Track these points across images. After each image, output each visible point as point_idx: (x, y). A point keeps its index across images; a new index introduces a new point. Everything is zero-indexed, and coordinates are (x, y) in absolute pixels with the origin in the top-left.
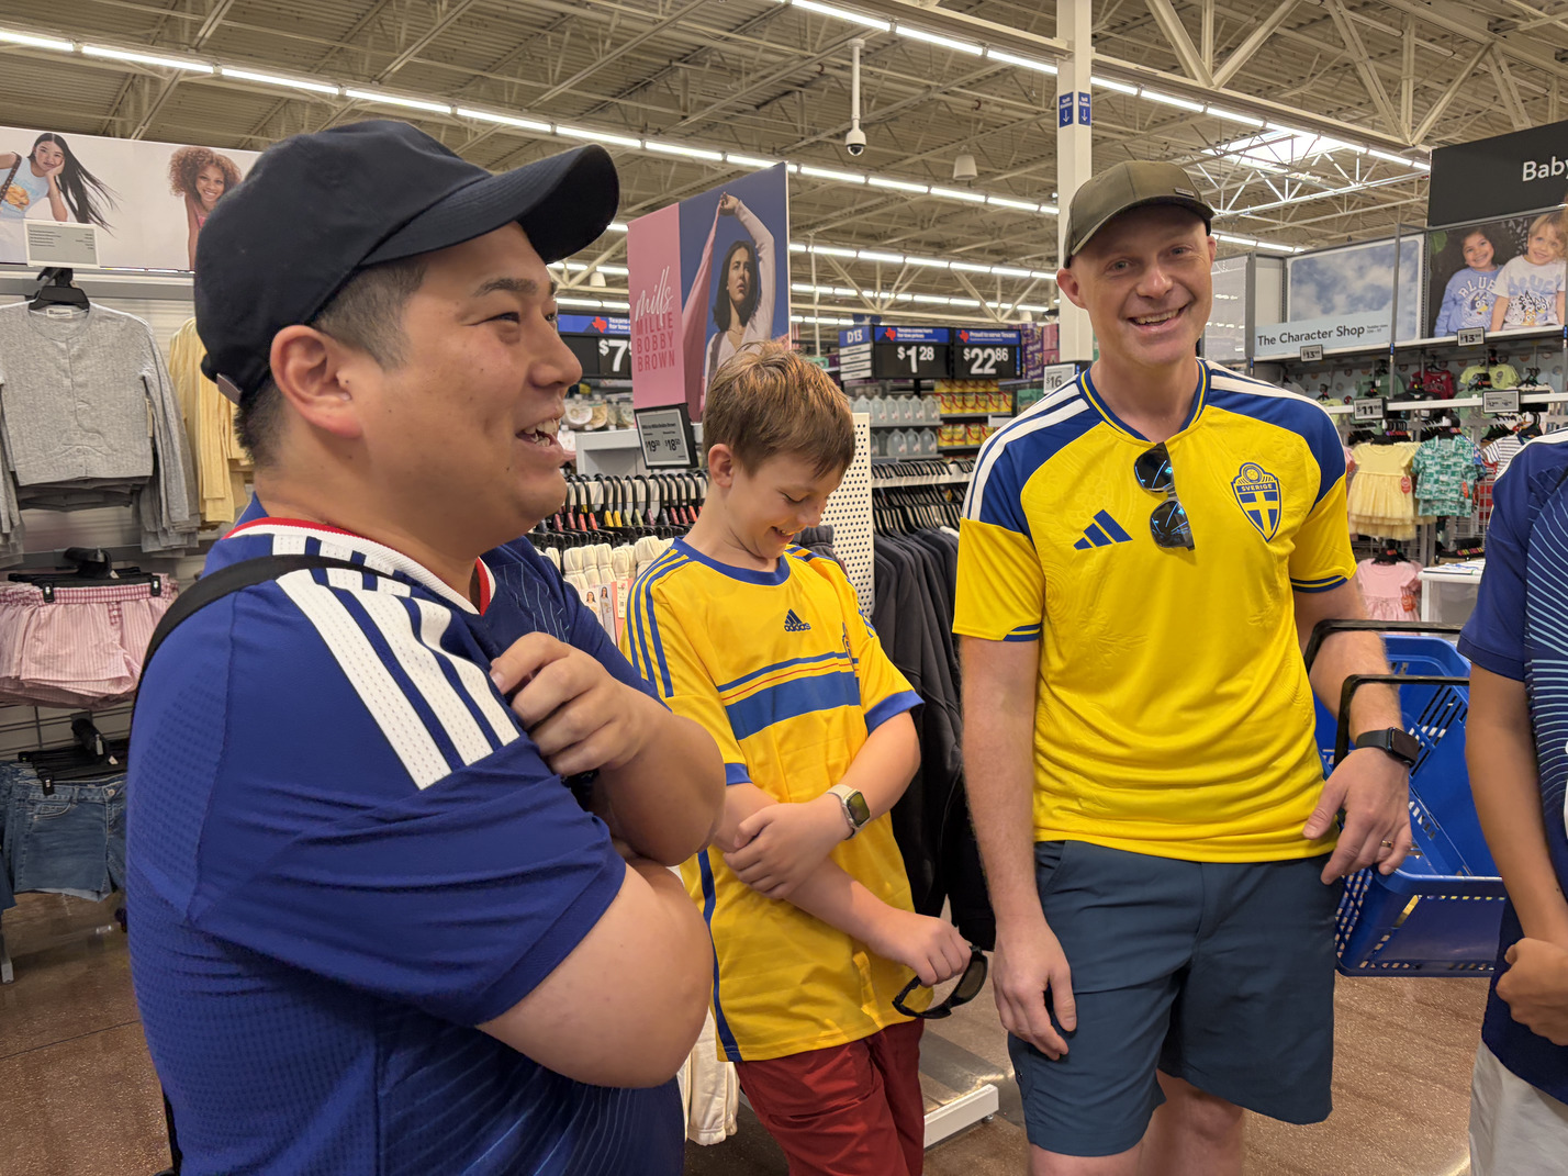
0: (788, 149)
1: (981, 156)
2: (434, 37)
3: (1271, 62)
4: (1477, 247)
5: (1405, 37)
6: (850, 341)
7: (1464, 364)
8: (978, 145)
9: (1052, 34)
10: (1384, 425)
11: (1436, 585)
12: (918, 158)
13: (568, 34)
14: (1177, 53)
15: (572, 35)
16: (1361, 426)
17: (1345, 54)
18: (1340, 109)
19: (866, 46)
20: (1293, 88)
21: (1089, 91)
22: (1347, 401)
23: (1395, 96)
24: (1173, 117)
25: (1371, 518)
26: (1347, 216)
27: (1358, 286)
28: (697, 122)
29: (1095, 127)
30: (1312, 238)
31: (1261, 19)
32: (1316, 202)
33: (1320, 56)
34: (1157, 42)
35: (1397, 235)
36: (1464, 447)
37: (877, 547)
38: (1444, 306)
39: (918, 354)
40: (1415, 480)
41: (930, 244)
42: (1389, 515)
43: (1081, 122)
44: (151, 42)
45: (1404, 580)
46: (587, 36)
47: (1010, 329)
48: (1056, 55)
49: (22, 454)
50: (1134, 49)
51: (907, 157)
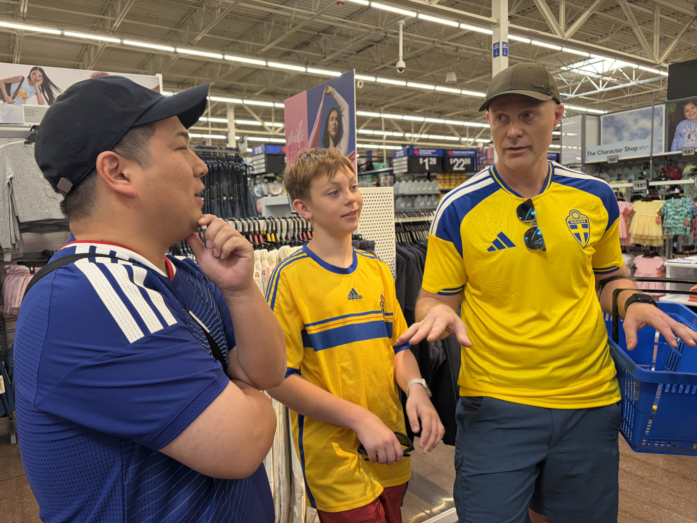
0: (371, 71)
1: (458, 73)
2: (215, 25)
3: (593, 27)
4: (690, 110)
5: (655, 14)
6: (398, 156)
7: (685, 164)
8: (457, 67)
9: (490, 15)
10: (648, 192)
11: (673, 268)
12: (429, 74)
13: (273, 22)
14: (548, 23)
15: (275, 22)
16: (637, 193)
17: (627, 22)
18: (625, 48)
19: (406, 24)
20: (603, 38)
21: (507, 41)
22: (630, 181)
23: (651, 42)
24: (547, 53)
25: (642, 236)
26: (630, 97)
27: (634, 128)
28: (331, 59)
29: (509, 57)
30: (613, 107)
31: (587, 8)
32: (615, 91)
33: (615, 24)
34: (539, 19)
35: (652, 104)
36: (686, 203)
37: (398, 251)
38: (675, 137)
39: (429, 161)
40: (663, 218)
41: (436, 112)
42: (650, 235)
43: (503, 55)
44: (94, 30)
45: (658, 265)
46: (281, 23)
47: (472, 150)
48: (491, 25)
49: (21, 208)
50: (529, 22)
51: (424, 73)
